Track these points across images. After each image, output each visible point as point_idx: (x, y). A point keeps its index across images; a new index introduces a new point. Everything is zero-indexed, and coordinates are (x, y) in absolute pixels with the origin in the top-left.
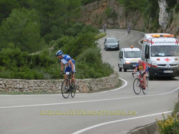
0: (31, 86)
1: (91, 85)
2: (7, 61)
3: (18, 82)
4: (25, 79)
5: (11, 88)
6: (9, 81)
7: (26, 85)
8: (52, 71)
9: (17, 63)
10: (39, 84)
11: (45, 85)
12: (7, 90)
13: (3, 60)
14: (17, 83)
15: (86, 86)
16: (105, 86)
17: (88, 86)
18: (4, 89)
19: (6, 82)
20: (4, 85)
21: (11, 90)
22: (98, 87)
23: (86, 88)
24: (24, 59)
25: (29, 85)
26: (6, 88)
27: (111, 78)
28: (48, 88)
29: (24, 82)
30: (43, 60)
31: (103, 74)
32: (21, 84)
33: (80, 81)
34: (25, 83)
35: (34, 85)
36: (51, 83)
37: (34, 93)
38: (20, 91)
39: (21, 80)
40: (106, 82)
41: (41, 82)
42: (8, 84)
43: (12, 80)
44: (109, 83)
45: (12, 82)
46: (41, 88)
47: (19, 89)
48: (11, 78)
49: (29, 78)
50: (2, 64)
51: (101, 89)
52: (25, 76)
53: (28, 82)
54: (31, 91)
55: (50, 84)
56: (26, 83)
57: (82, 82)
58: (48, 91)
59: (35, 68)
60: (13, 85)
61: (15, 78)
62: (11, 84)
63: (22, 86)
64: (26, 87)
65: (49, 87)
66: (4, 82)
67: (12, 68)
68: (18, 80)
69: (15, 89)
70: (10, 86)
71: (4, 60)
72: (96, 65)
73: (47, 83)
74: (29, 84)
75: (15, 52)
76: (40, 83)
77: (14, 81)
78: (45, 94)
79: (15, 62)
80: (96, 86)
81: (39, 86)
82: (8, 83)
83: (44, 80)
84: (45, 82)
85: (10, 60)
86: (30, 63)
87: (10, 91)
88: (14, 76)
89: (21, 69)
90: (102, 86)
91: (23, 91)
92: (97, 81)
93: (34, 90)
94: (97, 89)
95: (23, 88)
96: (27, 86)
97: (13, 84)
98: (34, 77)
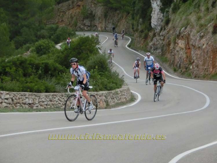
0: (42, 100)
1: (108, 99)
2: (12, 70)
3: (27, 96)
4: (35, 92)
5: (19, 103)
6: (17, 95)
7: (36, 99)
8: (65, 83)
9: (23, 72)
10: (51, 98)
11: (59, 99)
12: (14, 106)
13: (6, 68)
14: (26, 98)
15: (103, 101)
16: (120, 100)
17: (104, 100)
18: (11, 104)
19: (14, 96)
20: (11, 100)
21: (19, 105)
22: (114, 102)
23: (103, 103)
24: (31, 67)
25: (40, 100)
26: (13, 103)
27: (125, 90)
28: (61, 103)
29: (34, 96)
30: (53, 69)
31: (116, 85)
32: (31, 98)
33: (96, 95)
34: (35, 98)
35: (46, 99)
36: (65, 97)
37: (46, 109)
38: (30, 107)
39: (31, 94)
40: (121, 94)
41: (54, 96)
42: (15, 99)
43: (20, 94)
44: (124, 97)
45: (20, 96)
46: (54, 104)
47: (29, 105)
48: (18, 91)
49: (39, 91)
50: (6, 74)
51: (117, 103)
52: (35, 88)
53: (39, 95)
54: (42, 107)
55: (64, 99)
56: (37, 98)
57: (98, 95)
58: (61, 106)
59: (44, 78)
60: (21, 100)
61: (23, 91)
62: (19, 99)
63: (31, 101)
64: (37, 103)
65: (63, 102)
66: (11, 96)
67: (18, 78)
68: (27, 93)
69: (24, 105)
70: (18, 101)
71: (8, 68)
72: (108, 75)
73: (61, 97)
74: (40, 98)
75: (20, 59)
76: (52, 96)
77: (22, 94)
78: (59, 110)
79: (21, 71)
80: (112, 100)
81: (51, 101)
82: (15, 97)
83: (57, 93)
84: (58, 96)
85: (14, 68)
86: (38, 72)
87: (18, 107)
88: (22, 89)
89: (28, 79)
90: (118, 100)
91: (33, 107)
92: (113, 94)
93: (45, 106)
94: (113, 104)
95: (33, 103)
96: (38, 100)
97: (21, 98)
98: (44, 89)
